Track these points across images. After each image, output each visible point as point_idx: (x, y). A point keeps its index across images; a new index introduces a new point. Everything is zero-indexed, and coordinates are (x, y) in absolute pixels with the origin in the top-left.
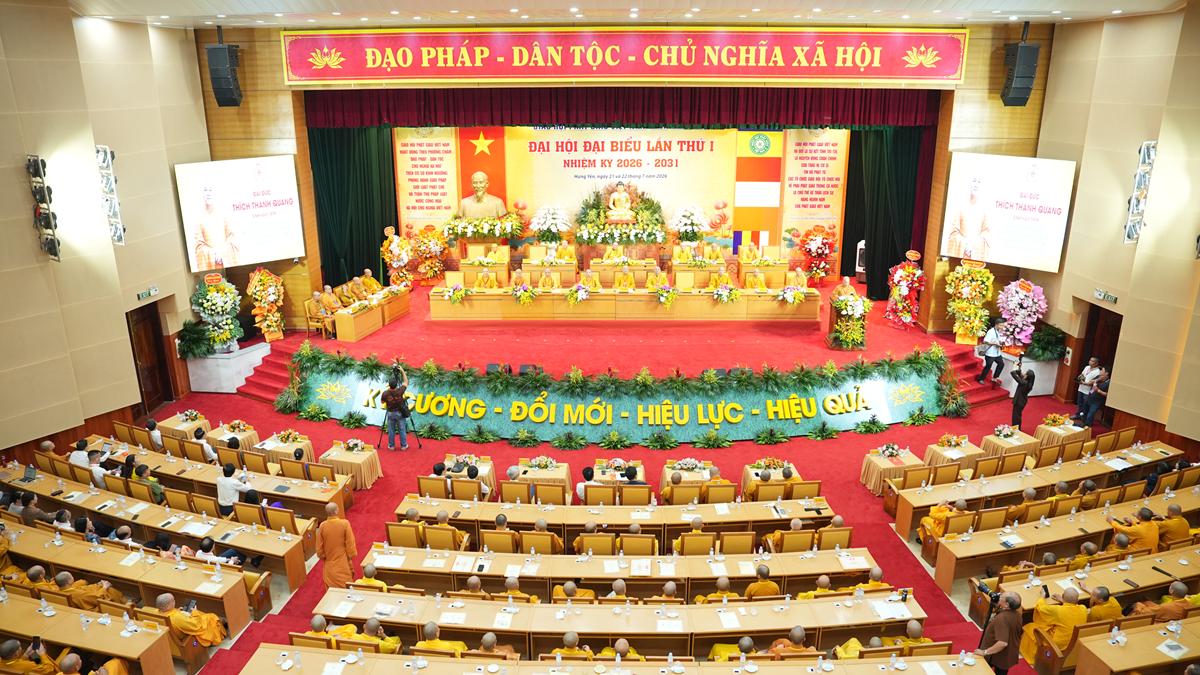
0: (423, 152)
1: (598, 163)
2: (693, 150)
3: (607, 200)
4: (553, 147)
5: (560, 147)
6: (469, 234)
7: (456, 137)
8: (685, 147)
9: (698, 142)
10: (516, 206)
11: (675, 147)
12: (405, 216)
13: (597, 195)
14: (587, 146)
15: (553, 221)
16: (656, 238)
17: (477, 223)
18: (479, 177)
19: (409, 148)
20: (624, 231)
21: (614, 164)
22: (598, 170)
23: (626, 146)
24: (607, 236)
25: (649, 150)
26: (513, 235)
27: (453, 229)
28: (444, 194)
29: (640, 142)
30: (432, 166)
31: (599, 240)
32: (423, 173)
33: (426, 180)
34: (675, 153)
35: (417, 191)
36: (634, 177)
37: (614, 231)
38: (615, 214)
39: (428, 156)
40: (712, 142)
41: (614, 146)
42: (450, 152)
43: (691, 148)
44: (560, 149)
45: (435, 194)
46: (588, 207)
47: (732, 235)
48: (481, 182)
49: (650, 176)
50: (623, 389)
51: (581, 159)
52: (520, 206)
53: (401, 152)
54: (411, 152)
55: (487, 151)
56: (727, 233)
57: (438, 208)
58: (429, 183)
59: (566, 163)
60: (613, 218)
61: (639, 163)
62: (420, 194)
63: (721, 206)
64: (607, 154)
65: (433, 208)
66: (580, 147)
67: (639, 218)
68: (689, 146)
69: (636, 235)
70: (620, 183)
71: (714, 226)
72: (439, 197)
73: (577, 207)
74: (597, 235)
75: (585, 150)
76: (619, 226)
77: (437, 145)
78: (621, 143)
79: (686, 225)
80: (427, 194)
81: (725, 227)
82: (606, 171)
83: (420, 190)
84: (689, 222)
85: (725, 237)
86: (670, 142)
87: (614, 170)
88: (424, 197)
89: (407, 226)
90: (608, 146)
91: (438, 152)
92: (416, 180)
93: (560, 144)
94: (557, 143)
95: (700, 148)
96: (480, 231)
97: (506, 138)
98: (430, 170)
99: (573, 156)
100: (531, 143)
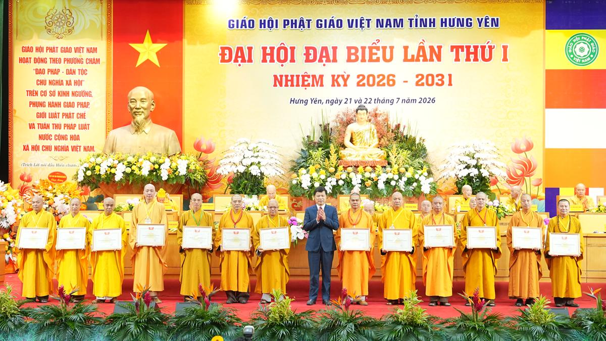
0: (54, 61)
1: (327, 81)
2: (476, 59)
3: (342, 134)
4: (257, 55)
5: (269, 55)
6: (118, 178)
7: (108, 38)
8: (463, 55)
9: (483, 48)
10: (197, 147)
11: (447, 55)
12: (19, 161)
13: (325, 129)
14: (310, 55)
15: (256, 160)
16: (419, 187)
17: (131, 159)
18: (141, 94)
19: (34, 55)
20: (367, 175)
21: (352, 81)
22: (327, 91)
23: (371, 54)
24: (341, 183)
25: (406, 60)
26: (188, 181)
27: (93, 169)
28: (84, 127)
29: (392, 48)
30: (69, 83)
31: (328, 187)
32: (52, 94)
33: (58, 105)
34: (447, 64)
35: (42, 121)
36: (383, 101)
37: (352, 175)
38: (352, 153)
39: (63, 67)
40: (505, 48)
41: (353, 54)
42: (98, 61)
43: (472, 57)
44: (268, 58)
45: (71, 127)
46: (310, 144)
47: (543, 195)
48: (142, 100)
49: (408, 101)
50: (372, 332)
51: (301, 73)
52: (204, 147)
53: (22, 60)
54: (37, 60)
55: (156, 61)
56: (534, 190)
57: (75, 148)
58: (62, 110)
59: (278, 81)
60: (348, 159)
61: (390, 80)
62: (46, 126)
63: (523, 147)
64: (341, 66)
65: (65, 149)
66: (300, 55)
67: (392, 159)
68: (468, 53)
69: (387, 182)
70: (361, 108)
71: (514, 180)
72: (76, 132)
73: (293, 149)
74: (324, 181)
75: (307, 60)
76: (360, 169)
77: (78, 50)
78: (363, 48)
79: (468, 167)
80: (57, 126)
81: (529, 180)
82: (339, 93)
83: (47, 121)
84: (474, 162)
85: (533, 197)
86: (440, 48)
87: (352, 91)
88: (52, 131)
89: (22, 178)
90: (342, 54)
91: (79, 61)
92: (42, 104)
93: (268, 51)
94: (264, 49)
95: (487, 57)
96: (137, 172)
97: (185, 41)
98: (64, 88)
99: (289, 69)
100: (223, 49)
